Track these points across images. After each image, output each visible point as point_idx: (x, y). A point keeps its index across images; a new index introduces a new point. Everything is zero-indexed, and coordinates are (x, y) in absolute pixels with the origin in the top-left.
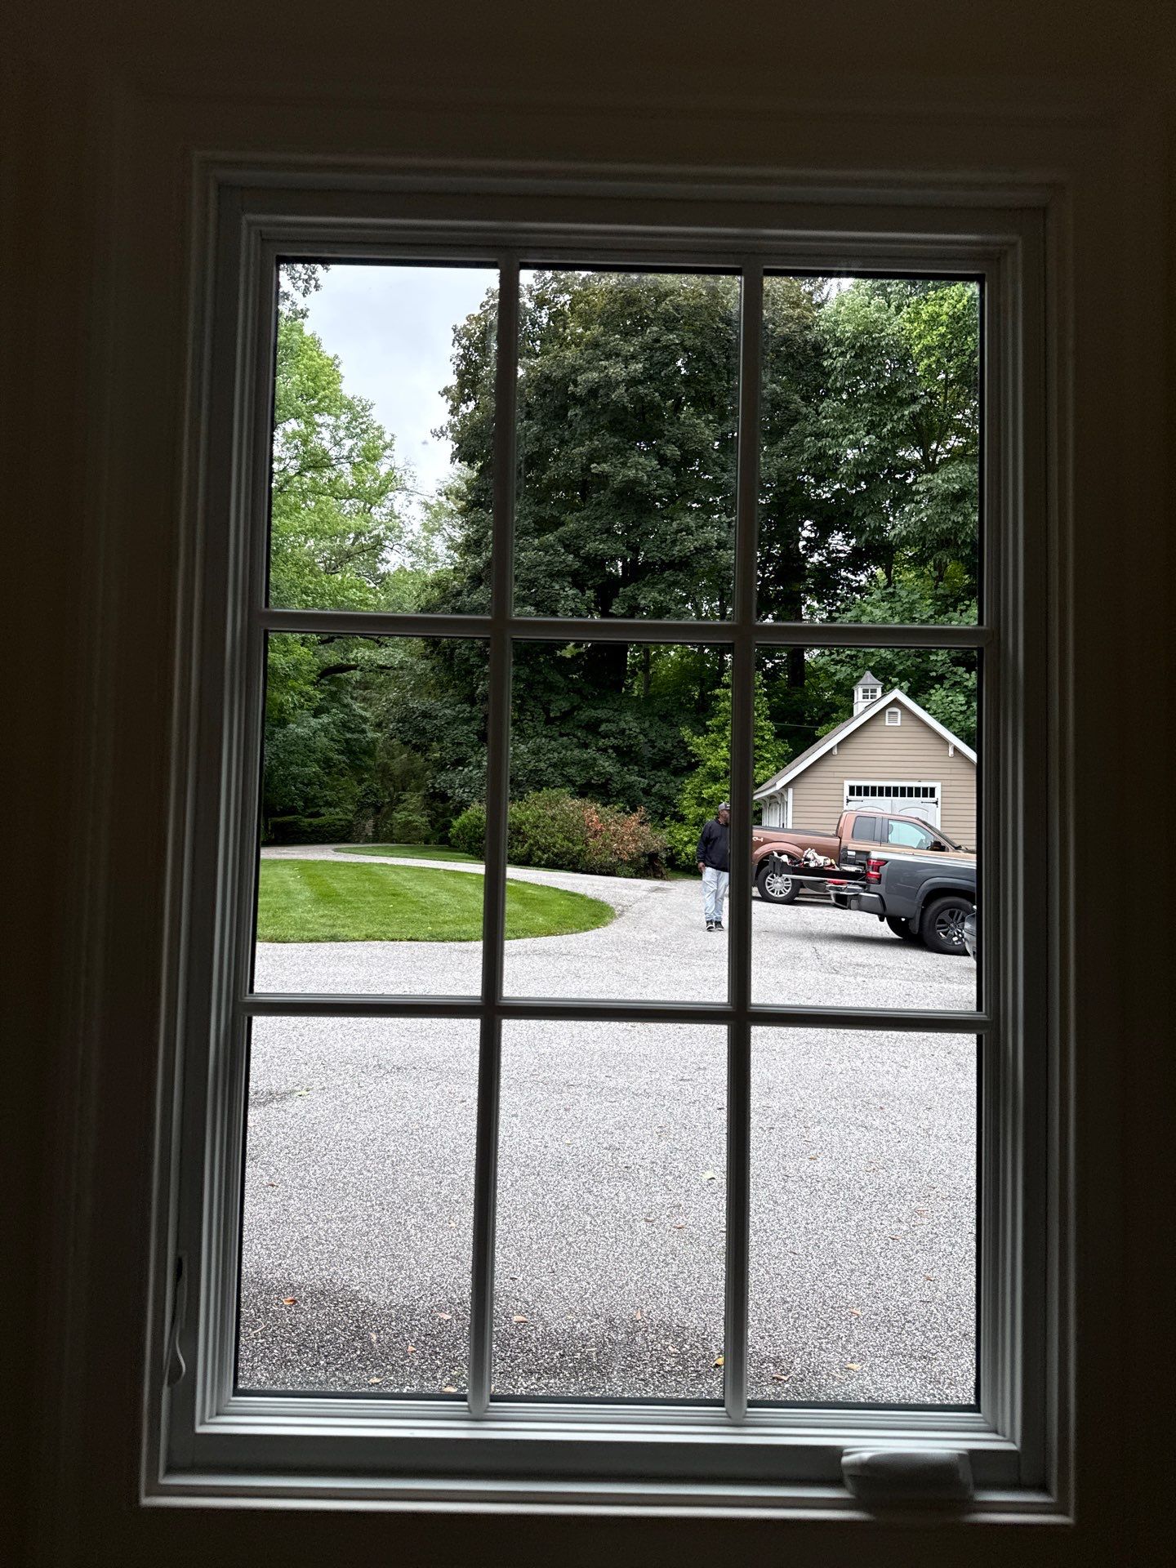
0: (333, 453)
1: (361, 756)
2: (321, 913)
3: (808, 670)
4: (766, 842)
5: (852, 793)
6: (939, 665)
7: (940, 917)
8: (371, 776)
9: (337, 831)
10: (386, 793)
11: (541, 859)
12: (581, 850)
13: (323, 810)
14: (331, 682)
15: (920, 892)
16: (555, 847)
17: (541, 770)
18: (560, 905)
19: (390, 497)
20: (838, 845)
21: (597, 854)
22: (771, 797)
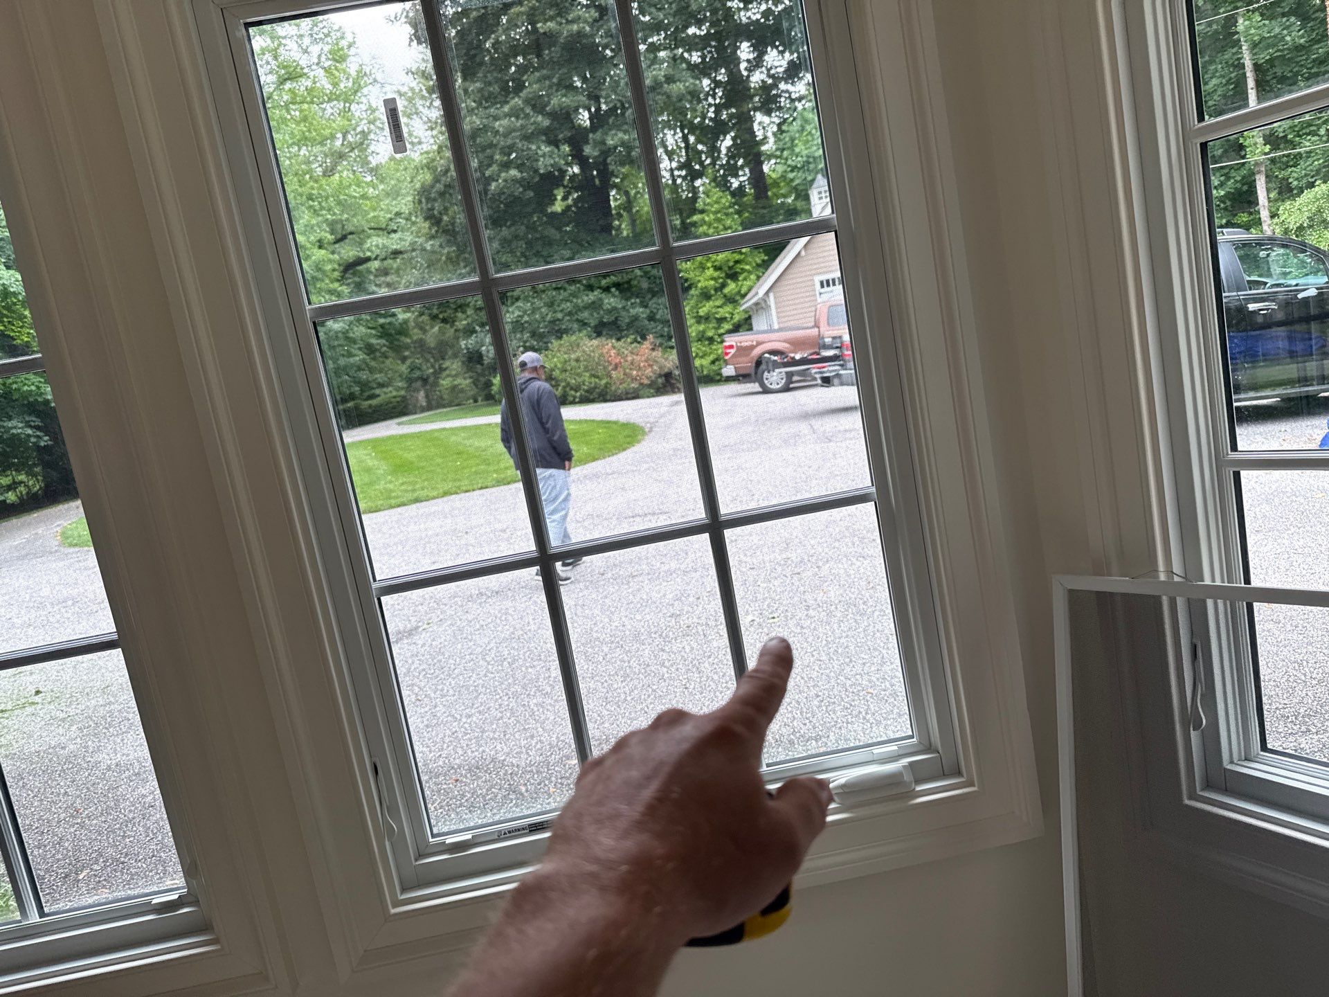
0: (303, 63)
1: (398, 337)
2: (401, 481)
3: (769, 181)
5: (822, 286)
8: (412, 353)
9: (394, 408)
10: (429, 365)
11: (575, 397)
12: (607, 383)
13: (377, 391)
14: (354, 274)
16: (584, 384)
17: (558, 320)
18: (599, 433)
19: (366, 93)
20: (817, 333)
21: (621, 384)
22: (757, 304)
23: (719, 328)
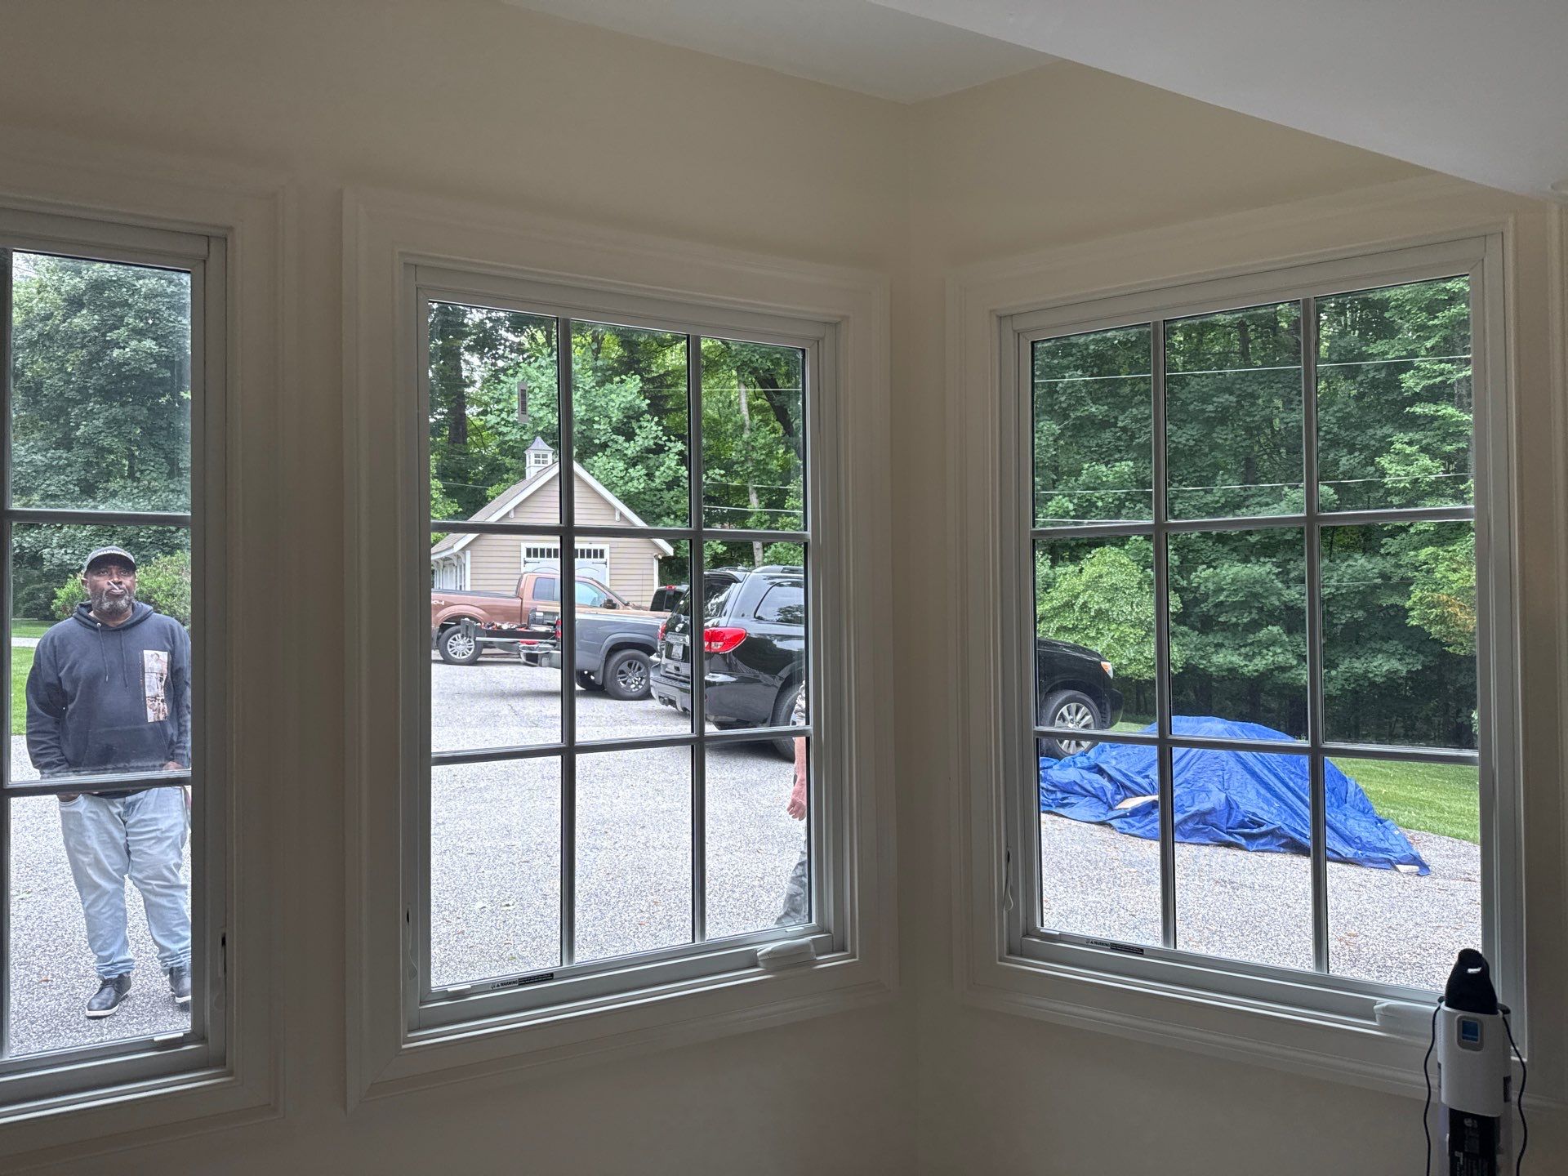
3: (470, 427)
4: (448, 605)
5: (529, 554)
6: (602, 433)
7: (620, 668)
15: (603, 647)
20: (522, 605)
22: (446, 559)
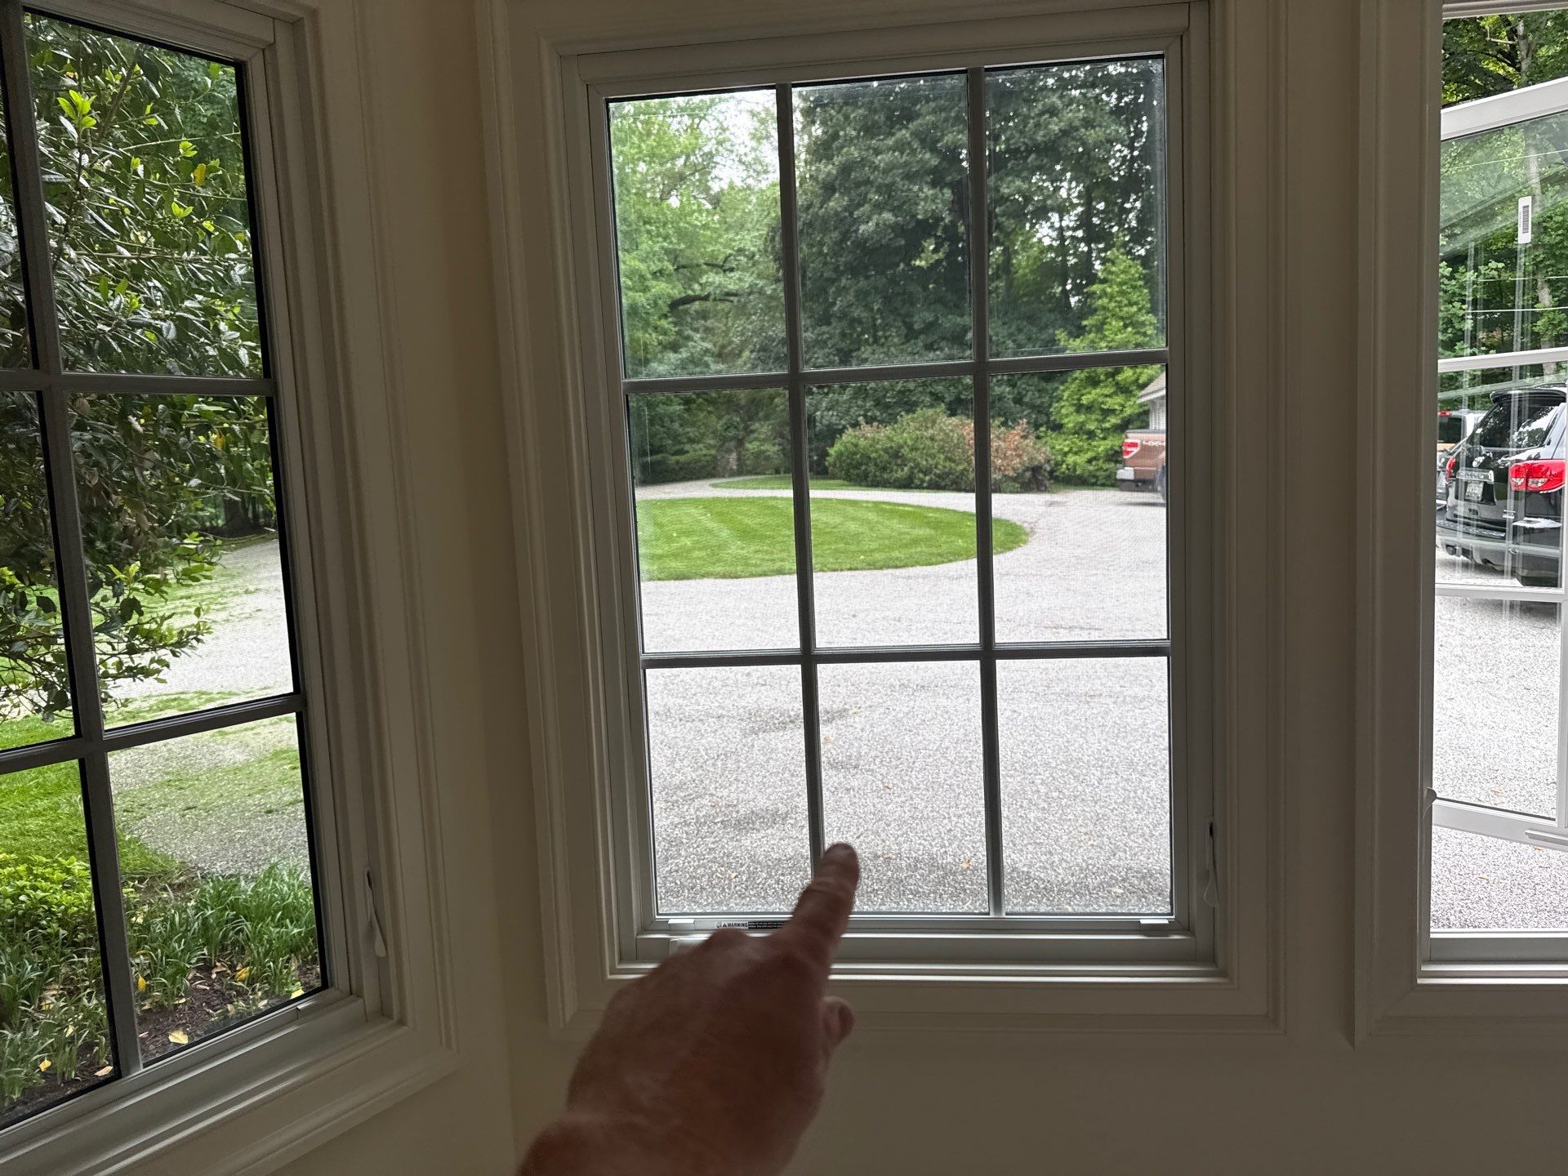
9: (703, 467)
11: (923, 481)
12: (965, 469)
13: (687, 447)
23: (1103, 421)
